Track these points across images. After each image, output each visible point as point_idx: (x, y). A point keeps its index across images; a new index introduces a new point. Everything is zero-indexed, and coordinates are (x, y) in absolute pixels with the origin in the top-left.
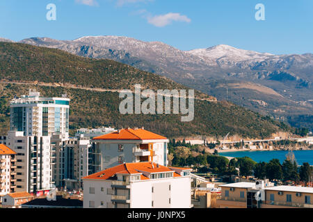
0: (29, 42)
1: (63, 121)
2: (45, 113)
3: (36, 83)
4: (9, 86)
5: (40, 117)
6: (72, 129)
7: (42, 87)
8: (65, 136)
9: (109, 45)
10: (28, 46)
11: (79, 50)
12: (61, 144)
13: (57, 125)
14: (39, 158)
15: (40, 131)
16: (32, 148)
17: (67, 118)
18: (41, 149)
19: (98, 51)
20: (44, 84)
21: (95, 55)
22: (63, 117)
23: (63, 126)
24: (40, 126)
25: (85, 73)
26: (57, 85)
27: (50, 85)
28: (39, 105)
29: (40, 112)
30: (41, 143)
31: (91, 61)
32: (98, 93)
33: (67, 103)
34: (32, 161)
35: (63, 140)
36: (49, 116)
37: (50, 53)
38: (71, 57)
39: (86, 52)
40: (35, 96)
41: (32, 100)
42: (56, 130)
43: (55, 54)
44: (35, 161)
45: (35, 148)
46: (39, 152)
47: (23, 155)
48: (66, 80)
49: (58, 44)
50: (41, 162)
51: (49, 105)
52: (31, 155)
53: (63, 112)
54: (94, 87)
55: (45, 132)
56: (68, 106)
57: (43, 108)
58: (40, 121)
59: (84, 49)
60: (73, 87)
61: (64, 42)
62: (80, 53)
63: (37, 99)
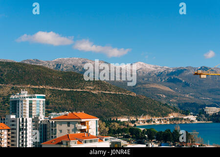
0: (26, 62)
1: (41, 109)
2: (31, 104)
3: (29, 86)
4: (13, 88)
5: (28, 106)
6: (47, 113)
7: (32, 88)
8: (42, 118)
9: (73, 63)
10: (24, 64)
11: (55, 66)
12: (39, 122)
13: (38, 111)
14: (25, 131)
15: (28, 115)
16: (21, 125)
17: (44, 107)
18: (26, 126)
19: (67, 67)
20: (33, 87)
21: (65, 69)
22: (41, 106)
23: (41, 111)
24: (28, 112)
25: (58, 79)
26: (41, 87)
27: (37, 87)
28: (26, 99)
29: (28, 103)
30: (26, 122)
31: (62, 72)
32: (66, 91)
33: (44, 98)
34: (21, 133)
35: (41, 120)
36: (33, 106)
37: (38, 68)
38: (50, 70)
39: (59, 68)
40: (25, 94)
41: (23, 96)
42: (37, 114)
43: (40, 69)
44: (23, 133)
45: (23, 125)
46: (25, 127)
47: (15, 129)
48: (47, 84)
49: (43, 63)
50: (26, 134)
51: (33, 99)
52: (20, 130)
53: (41, 103)
54: (63, 88)
55: (30, 116)
56: (44, 100)
57: (30, 101)
58: (28, 109)
59: (58, 65)
60: (51, 88)
61: (46, 61)
62: (56, 68)
63: (26, 95)
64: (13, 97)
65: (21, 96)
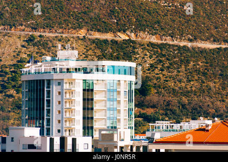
2: (88, 92)
3: (82, 33)
4: (30, 40)
5: (79, 98)
6: (143, 121)
7: (93, 41)
13: (111, 114)
15: (79, 126)
17: (130, 100)
20: (97, 35)
22: (123, 98)
23: (123, 116)
24: (79, 116)
26: (123, 37)
27: (109, 36)
28: (75, 75)
29: (79, 89)
32: (202, 51)
33: (130, 71)
35: (120, 144)
36: (96, 97)
40: (68, 57)
41: (65, 65)
42: (109, 124)
48: (140, 27)
51: (96, 76)
53: (124, 88)
54: (195, 39)
55: (88, 130)
56: (132, 78)
58: (79, 107)
60: (154, 40)
63: (73, 64)
64: (31, 68)
65: (58, 65)
